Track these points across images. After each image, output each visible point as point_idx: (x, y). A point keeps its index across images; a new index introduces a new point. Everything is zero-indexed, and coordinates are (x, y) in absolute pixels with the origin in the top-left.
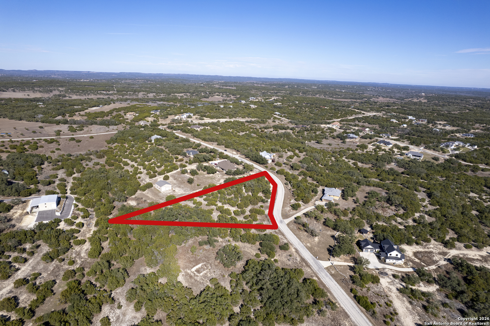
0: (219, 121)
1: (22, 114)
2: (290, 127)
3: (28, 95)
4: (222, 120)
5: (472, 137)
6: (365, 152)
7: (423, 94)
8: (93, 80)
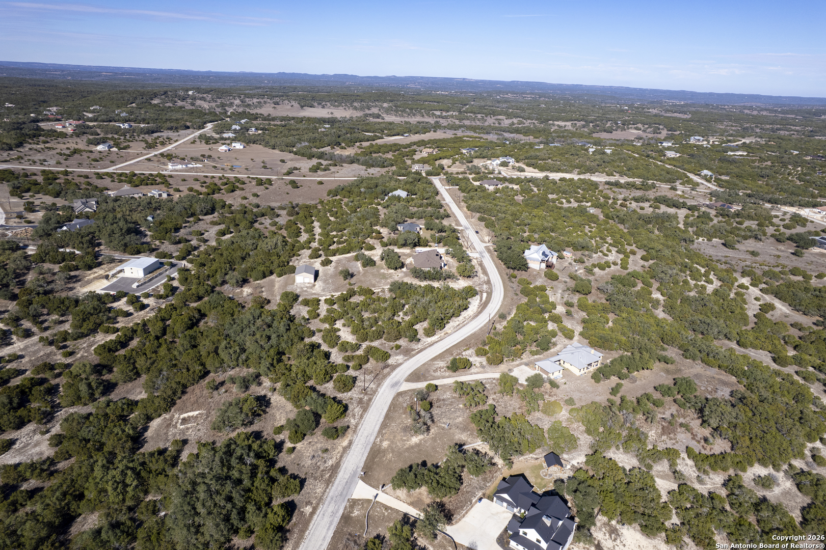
0: (547, 178)
1: (278, 141)
2: (688, 204)
3: (332, 113)
4: (556, 176)
8: (456, 92)
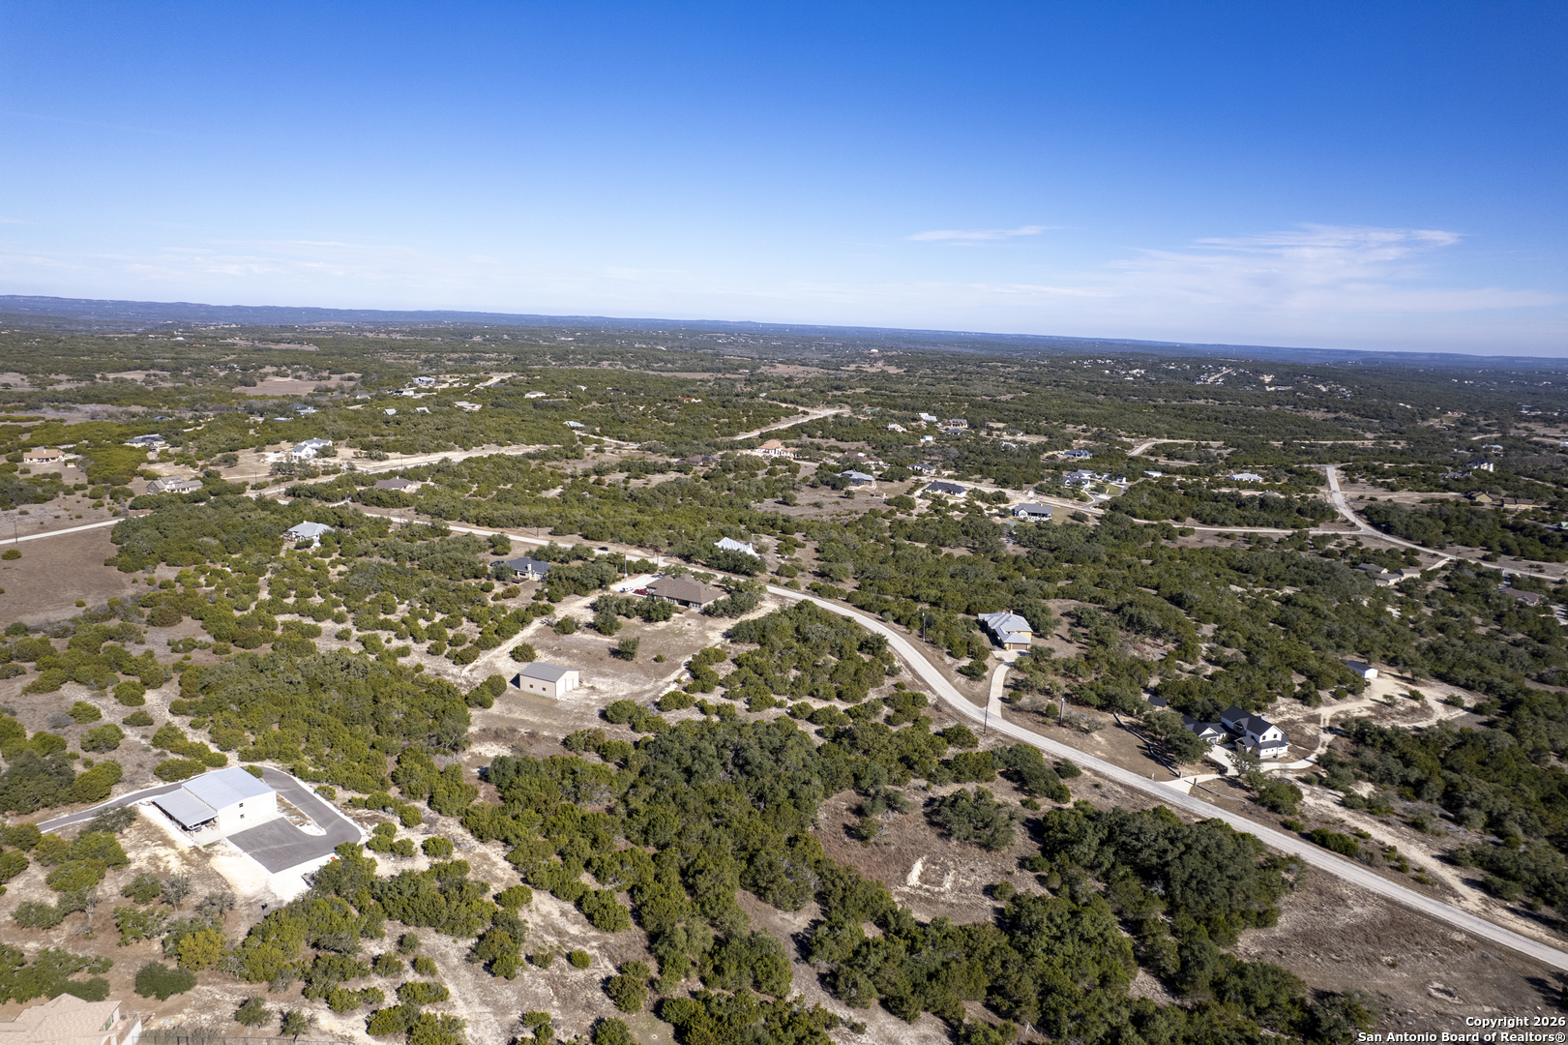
2: (674, 464)
5: (1088, 457)
6: (915, 518)
7: (874, 350)
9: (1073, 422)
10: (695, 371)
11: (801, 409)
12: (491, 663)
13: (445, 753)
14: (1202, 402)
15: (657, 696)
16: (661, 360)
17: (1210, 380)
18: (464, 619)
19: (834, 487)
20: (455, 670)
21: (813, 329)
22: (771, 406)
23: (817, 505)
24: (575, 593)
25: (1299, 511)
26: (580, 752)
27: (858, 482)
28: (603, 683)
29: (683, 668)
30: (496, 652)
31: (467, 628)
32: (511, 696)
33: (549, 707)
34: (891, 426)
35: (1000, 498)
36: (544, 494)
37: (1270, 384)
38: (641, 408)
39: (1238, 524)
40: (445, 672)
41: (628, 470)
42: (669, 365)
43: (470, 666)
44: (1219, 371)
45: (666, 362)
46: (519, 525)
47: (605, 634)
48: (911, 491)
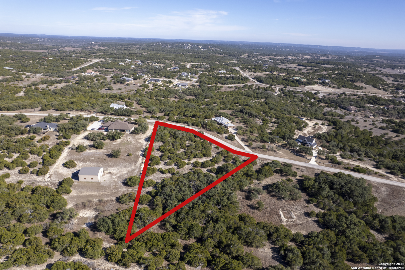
5: (180, 69)
7: (92, 43)
9: (167, 60)
10: (37, 50)
11: (88, 60)
12: (57, 171)
13: (66, 223)
14: (191, 53)
15: (140, 171)
16: (23, 46)
17: (187, 48)
18: (29, 154)
19: (121, 83)
20: (40, 178)
21: (67, 37)
22: (78, 59)
23: (120, 89)
24: (74, 134)
25: (241, 79)
26: (127, 203)
27: (128, 81)
28: (114, 170)
29: (141, 157)
30: (55, 166)
31: (32, 158)
32: (77, 185)
33: (98, 186)
34: (120, 63)
35: (171, 82)
36: (17, 95)
37: (201, 48)
38: (31, 62)
39: (230, 84)
40: (36, 181)
41: (45, 83)
42: (27, 48)
43: (47, 176)
44: (188, 46)
45: (25, 47)
46: (22, 109)
47: (100, 149)
48: (145, 82)
